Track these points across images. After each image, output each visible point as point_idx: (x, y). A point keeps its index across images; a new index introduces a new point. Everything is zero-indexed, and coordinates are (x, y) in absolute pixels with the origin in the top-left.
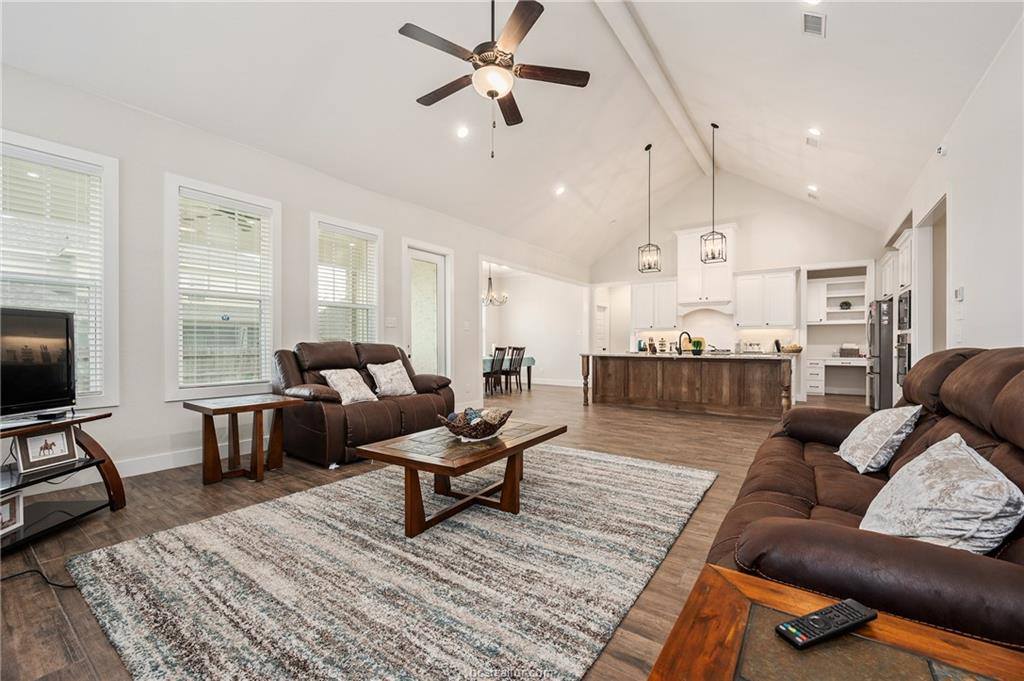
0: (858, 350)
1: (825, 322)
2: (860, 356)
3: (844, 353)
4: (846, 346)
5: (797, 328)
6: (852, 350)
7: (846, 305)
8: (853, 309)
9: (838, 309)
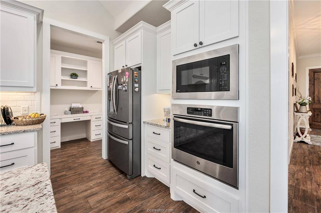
0: (83, 108)
1: (60, 87)
2: (84, 112)
3: (73, 111)
4: (74, 105)
5: (38, 91)
6: (78, 108)
7: (74, 76)
8: (79, 79)
9: (68, 78)
